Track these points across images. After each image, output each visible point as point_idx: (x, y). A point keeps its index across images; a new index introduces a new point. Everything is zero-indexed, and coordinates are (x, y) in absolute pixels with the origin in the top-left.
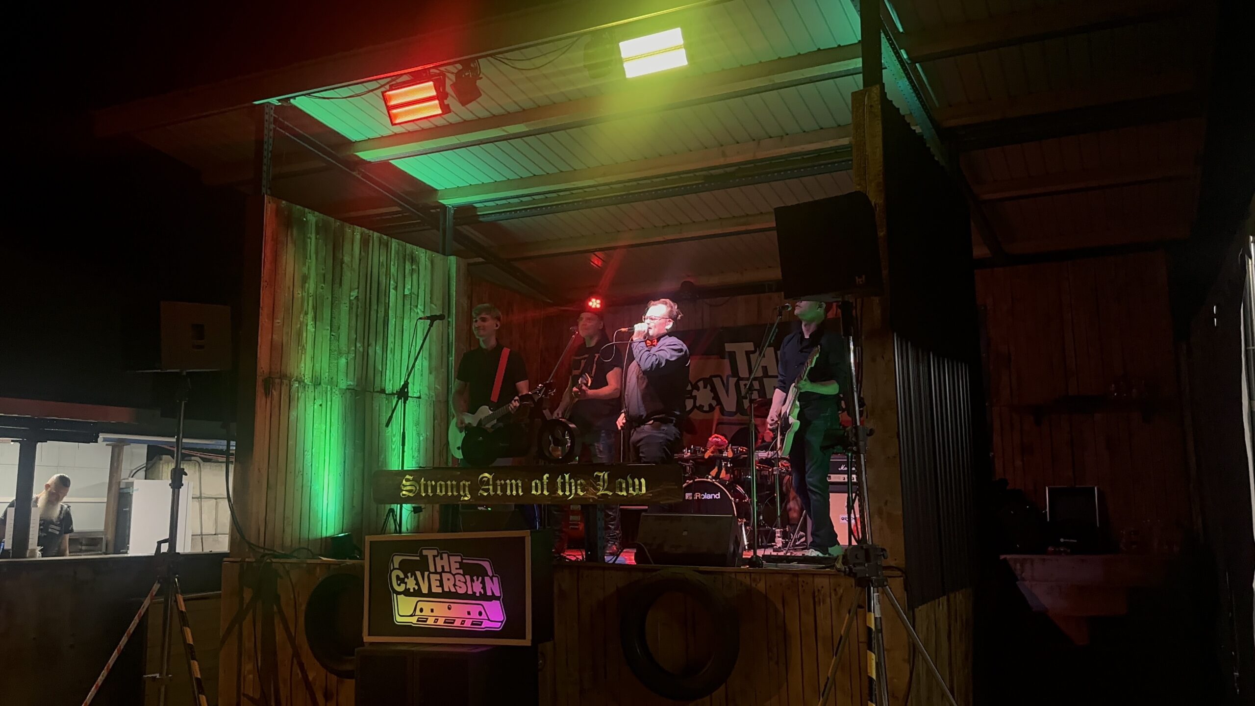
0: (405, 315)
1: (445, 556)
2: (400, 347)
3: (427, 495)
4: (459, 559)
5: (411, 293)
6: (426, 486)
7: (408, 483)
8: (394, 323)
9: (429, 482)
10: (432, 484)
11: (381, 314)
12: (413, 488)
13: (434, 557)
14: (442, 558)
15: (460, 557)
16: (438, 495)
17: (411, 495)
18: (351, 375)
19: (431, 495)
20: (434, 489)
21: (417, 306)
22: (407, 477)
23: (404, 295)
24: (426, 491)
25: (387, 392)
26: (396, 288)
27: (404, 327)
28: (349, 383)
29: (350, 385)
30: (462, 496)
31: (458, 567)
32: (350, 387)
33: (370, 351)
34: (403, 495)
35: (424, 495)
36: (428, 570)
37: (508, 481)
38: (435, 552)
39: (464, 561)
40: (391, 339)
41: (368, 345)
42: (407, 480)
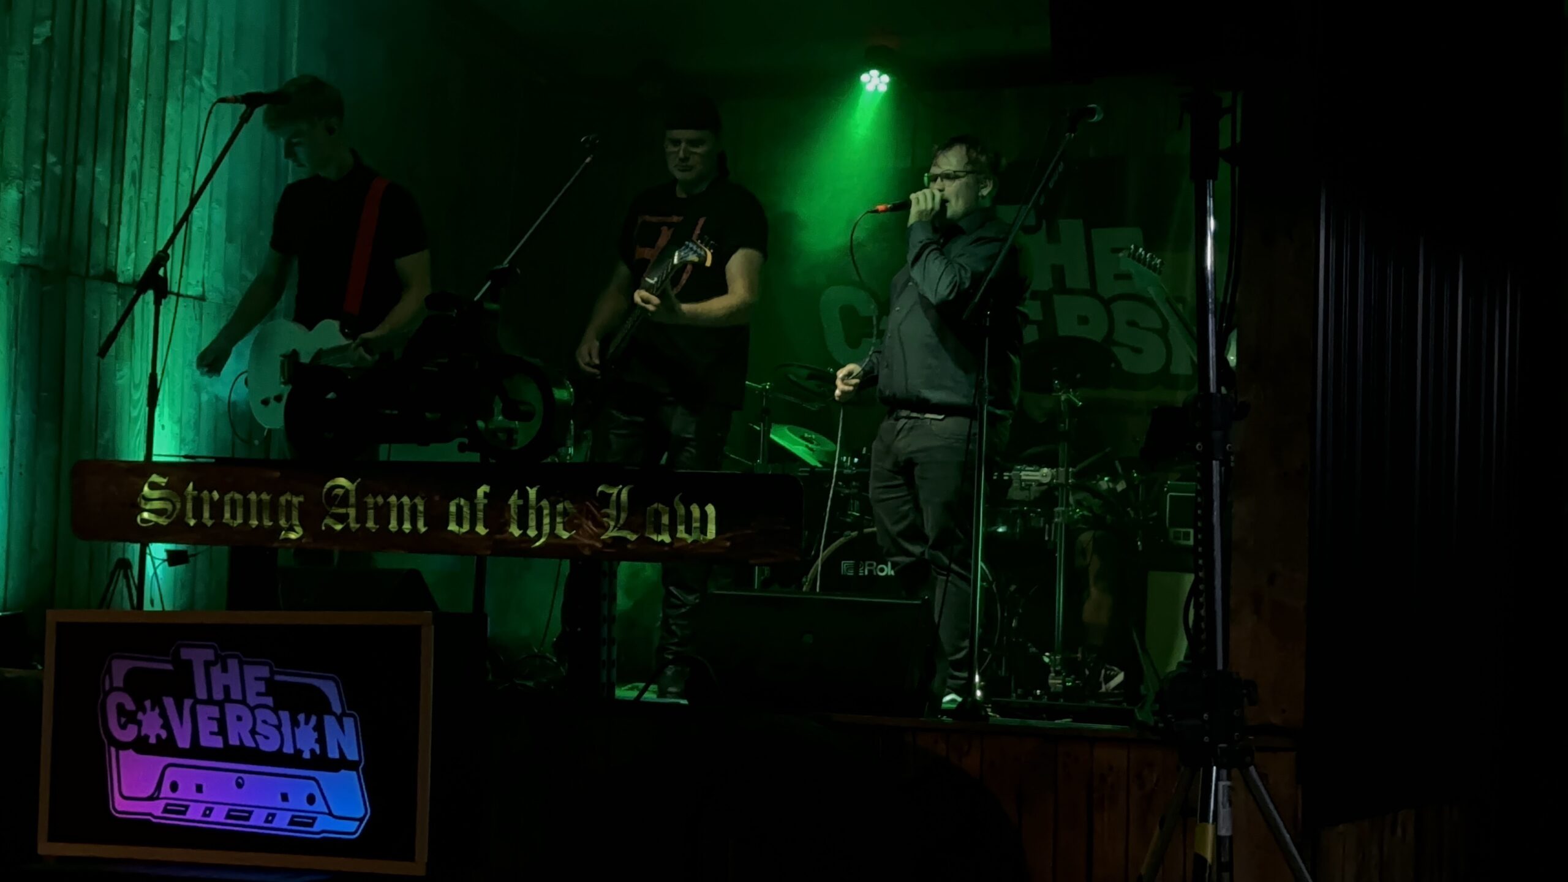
0: (170, 93)
1: (233, 664)
2: (156, 172)
3: (200, 524)
4: (265, 672)
5: (185, 38)
6: (198, 503)
7: (156, 494)
8: (140, 108)
9: (206, 492)
10: (211, 499)
11: (111, 86)
12: (169, 506)
13: (208, 665)
14: (225, 669)
15: (267, 668)
16: (227, 525)
17: (163, 521)
18: (32, 233)
19: (209, 523)
20: (217, 509)
21: (199, 73)
22: (155, 478)
23: (169, 44)
24: (198, 514)
25: (121, 280)
26: (147, 24)
27: (167, 122)
28: (26, 250)
29: (28, 256)
30: (282, 529)
31: (263, 690)
32: (29, 262)
33: (79, 176)
34: (144, 520)
35: (192, 522)
36: (191, 694)
37: (393, 499)
38: (209, 654)
39: (278, 678)
40: (132, 150)
41: (77, 161)
42: (154, 486)
